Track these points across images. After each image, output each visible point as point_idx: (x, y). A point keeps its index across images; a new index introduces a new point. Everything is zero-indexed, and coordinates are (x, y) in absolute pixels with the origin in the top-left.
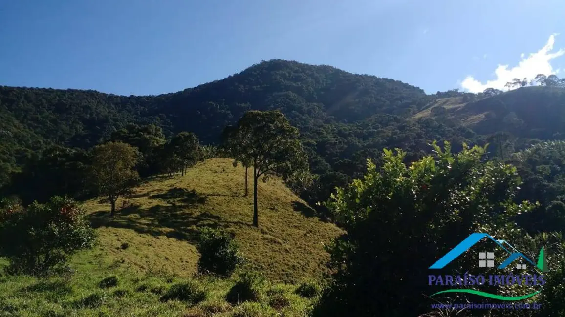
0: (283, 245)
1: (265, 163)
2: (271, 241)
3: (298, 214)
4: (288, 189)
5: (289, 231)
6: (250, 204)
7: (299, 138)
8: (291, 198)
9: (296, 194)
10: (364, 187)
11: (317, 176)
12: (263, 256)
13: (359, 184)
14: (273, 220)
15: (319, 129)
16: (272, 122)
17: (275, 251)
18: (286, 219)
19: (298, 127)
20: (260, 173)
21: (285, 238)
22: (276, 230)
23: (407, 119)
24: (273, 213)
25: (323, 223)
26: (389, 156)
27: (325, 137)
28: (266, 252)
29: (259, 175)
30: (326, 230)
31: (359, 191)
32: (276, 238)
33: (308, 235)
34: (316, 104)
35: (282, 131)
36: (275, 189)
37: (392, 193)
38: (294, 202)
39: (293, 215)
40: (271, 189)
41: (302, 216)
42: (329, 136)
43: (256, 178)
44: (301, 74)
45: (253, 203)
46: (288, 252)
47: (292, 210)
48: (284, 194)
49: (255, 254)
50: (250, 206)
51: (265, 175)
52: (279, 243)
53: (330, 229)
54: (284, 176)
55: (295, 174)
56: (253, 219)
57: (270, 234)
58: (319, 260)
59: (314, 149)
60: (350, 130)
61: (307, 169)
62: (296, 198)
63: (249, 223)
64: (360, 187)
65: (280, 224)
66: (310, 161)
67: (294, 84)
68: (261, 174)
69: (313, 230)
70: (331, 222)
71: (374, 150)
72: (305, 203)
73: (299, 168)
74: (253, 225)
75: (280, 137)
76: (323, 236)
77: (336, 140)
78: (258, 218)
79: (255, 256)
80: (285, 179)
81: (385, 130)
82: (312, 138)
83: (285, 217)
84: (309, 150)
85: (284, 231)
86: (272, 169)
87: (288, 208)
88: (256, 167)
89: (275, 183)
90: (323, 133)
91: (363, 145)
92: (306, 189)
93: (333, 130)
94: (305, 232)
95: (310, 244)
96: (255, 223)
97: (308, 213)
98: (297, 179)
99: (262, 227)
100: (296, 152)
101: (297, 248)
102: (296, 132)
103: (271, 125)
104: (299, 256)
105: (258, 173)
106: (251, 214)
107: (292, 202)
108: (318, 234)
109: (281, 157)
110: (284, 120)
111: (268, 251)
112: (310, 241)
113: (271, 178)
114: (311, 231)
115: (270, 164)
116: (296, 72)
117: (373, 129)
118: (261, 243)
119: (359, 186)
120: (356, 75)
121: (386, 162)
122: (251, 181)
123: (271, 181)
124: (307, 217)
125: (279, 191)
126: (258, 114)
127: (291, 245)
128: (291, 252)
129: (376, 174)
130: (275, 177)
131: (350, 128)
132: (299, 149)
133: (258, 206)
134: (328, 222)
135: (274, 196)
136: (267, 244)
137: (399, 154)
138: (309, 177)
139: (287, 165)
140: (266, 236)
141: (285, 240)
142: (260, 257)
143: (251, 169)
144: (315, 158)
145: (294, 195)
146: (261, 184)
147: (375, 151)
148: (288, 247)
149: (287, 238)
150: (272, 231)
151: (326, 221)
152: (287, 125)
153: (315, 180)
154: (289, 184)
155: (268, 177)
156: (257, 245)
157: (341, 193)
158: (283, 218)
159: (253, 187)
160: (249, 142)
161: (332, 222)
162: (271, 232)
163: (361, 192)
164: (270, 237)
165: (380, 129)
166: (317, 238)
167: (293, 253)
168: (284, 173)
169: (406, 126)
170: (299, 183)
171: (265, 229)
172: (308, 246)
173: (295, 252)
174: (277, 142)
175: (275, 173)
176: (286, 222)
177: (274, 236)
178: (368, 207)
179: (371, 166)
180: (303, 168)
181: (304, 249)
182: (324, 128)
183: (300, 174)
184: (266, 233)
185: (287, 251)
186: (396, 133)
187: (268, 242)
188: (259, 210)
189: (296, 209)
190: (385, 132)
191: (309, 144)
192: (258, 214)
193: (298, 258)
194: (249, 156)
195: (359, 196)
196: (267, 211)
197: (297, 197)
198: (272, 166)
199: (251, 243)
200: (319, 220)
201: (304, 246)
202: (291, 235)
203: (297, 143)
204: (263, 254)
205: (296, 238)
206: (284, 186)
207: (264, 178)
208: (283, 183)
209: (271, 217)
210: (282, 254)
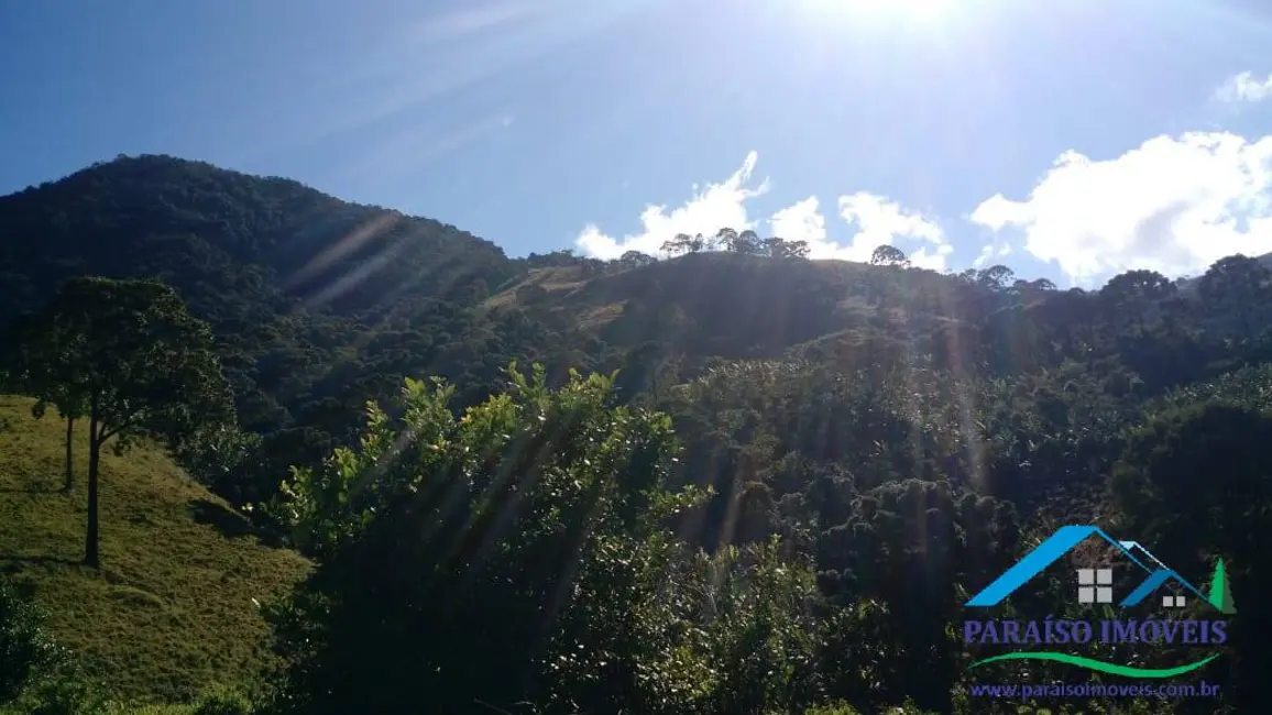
0: (166, 607)
1: (121, 407)
2: (134, 600)
3: (205, 532)
4: (180, 470)
5: (181, 573)
6: (79, 511)
7: (212, 348)
8: (189, 492)
9: (203, 482)
10: (357, 466)
11: (256, 438)
12: (110, 637)
13: (346, 459)
14: (139, 548)
15: (262, 326)
16: (143, 307)
17: (142, 625)
18: (173, 545)
19: (212, 321)
20: (106, 433)
21: (170, 591)
22: (148, 571)
23: (467, 310)
24: (138, 532)
25: (269, 549)
26: (418, 392)
27: (280, 347)
28: (120, 629)
29: (103, 438)
30: (275, 565)
31: (347, 475)
32: (145, 593)
33: (232, 580)
34: (255, 267)
35: (167, 328)
36: (147, 471)
37: (420, 477)
38: (195, 502)
39: (193, 534)
40: (136, 471)
41: (216, 534)
42: (288, 344)
43: (95, 443)
44: (219, 194)
45: (86, 506)
46: (178, 624)
47: (190, 521)
48: (170, 483)
49: (89, 636)
50: (78, 516)
51: (122, 436)
52: (154, 604)
53: (285, 563)
54: (171, 440)
55: (199, 434)
56: (84, 549)
57: (131, 584)
58: (257, 637)
59: (251, 375)
60: (339, 330)
61: (232, 423)
62: (201, 492)
63: (73, 559)
64: (350, 466)
65: (159, 558)
66: (238, 402)
67: (202, 218)
68: (109, 435)
69: (243, 569)
70: (288, 547)
71: (394, 376)
72: (225, 504)
73: (211, 419)
74: (84, 563)
75: (162, 344)
76: (267, 580)
77: (307, 353)
78: (99, 544)
79: (90, 641)
80: (173, 447)
81: (418, 333)
82: (246, 348)
83: (171, 539)
84: (238, 375)
85: (168, 573)
86: (139, 422)
87: (179, 517)
88: (95, 418)
89: (146, 457)
90: (273, 337)
91: (369, 366)
92: (227, 469)
93: (298, 330)
94: (221, 574)
95: (235, 601)
96: (92, 557)
97: (230, 527)
98: (205, 446)
99: (110, 567)
100: (205, 380)
101: (201, 613)
102: (206, 332)
103: (140, 314)
104: (205, 632)
105: (103, 430)
106: (82, 535)
107: (190, 502)
108: (254, 576)
109: (162, 391)
110: (172, 304)
111: (124, 626)
112: (234, 594)
113: (138, 445)
114: (237, 571)
115: (133, 410)
116: (210, 187)
117: (392, 329)
118: (105, 608)
119: (345, 461)
120: (355, 206)
121: (411, 408)
122: (82, 452)
123: (136, 451)
124: (228, 536)
125: (156, 477)
126: (103, 286)
127: (184, 608)
128: (185, 623)
129: (388, 434)
130: (149, 442)
131: (339, 325)
132: (212, 374)
133: (101, 513)
134: (280, 547)
135: (143, 489)
136: (122, 607)
137: (438, 390)
138: (236, 441)
139: (179, 411)
140: (118, 588)
141: (171, 596)
142: (102, 641)
143: (83, 424)
144: (252, 394)
145: (196, 484)
146: (109, 460)
147: (397, 379)
148: (176, 611)
149: (175, 591)
150: (135, 575)
151: (276, 545)
152: (181, 315)
153: (250, 448)
154: (183, 459)
155: (127, 442)
156: (97, 614)
157: (303, 479)
158: (166, 542)
159: (87, 468)
160: (78, 355)
161: (292, 547)
162: (133, 579)
163: (351, 479)
164: (130, 589)
165: (408, 331)
166: (252, 587)
167: (191, 625)
168: (172, 433)
169: (465, 325)
170: (210, 456)
171: (118, 571)
172: (230, 607)
173: (194, 623)
174: (153, 357)
175: (148, 431)
176: (174, 551)
177: (140, 586)
178: (366, 512)
179: (377, 416)
180: (221, 419)
181: (220, 616)
182: (278, 325)
183: (213, 433)
184: (121, 582)
185: (173, 621)
186: (443, 341)
187: (126, 603)
188: (101, 524)
189: (199, 519)
190: (418, 338)
191: (237, 362)
192: (99, 535)
193: (202, 637)
194: (78, 390)
195: (345, 487)
196: (125, 526)
197: (203, 488)
198: (140, 415)
199: (78, 609)
200: (259, 543)
201: (220, 607)
202: (186, 583)
203: (207, 359)
204: (112, 634)
205: (199, 589)
206: (170, 464)
207: (118, 443)
208: (169, 456)
209: (134, 540)
210: (161, 630)
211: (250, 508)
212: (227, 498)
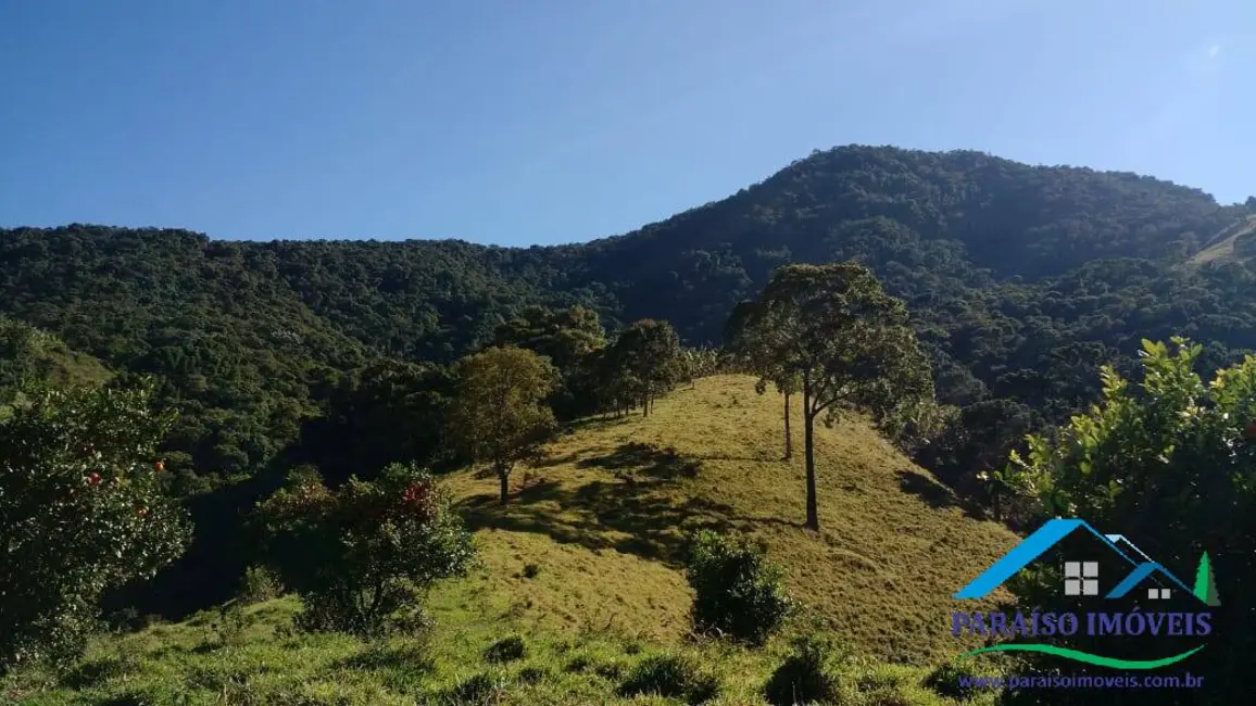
0: (880, 572)
1: (828, 382)
2: (851, 563)
3: (911, 500)
4: (884, 441)
5: (891, 540)
6: (798, 478)
7: (906, 324)
8: (894, 462)
9: (906, 453)
10: (1099, 435)
11: (952, 411)
12: (833, 597)
13: (1086, 428)
14: (852, 515)
15: (954, 300)
16: (842, 290)
17: (861, 587)
18: (883, 513)
19: (905, 298)
20: (817, 407)
21: (883, 556)
22: (861, 536)
23: (1174, 268)
24: (852, 499)
25: (974, 521)
26: (1158, 355)
27: (970, 319)
28: (841, 589)
29: (816, 412)
30: (981, 537)
31: (1089, 445)
32: (862, 557)
33: (939, 549)
34: (944, 242)
35: (867, 307)
36: (855, 442)
37: (1172, 448)
38: (900, 473)
39: (900, 502)
40: (845, 442)
41: (922, 504)
42: (979, 316)
43: (809, 418)
44: (905, 175)
45: (804, 474)
46: (892, 589)
47: (898, 491)
48: (877, 454)
49: (814, 593)
50: (799, 482)
51: (831, 410)
52: (870, 568)
53: (992, 536)
54: (875, 413)
55: (900, 407)
56: (805, 513)
57: (848, 548)
58: (968, 608)
59: (944, 348)
60: (1031, 299)
61: (930, 395)
62: (904, 463)
63: (796, 522)
64: (1091, 435)
65: (871, 525)
66: (934, 377)
67: (890, 200)
68: (820, 409)
69: (950, 539)
70: (994, 520)
71: (1094, 344)
72: (928, 475)
73: (910, 392)
74: (806, 526)
75: (861, 323)
77: (999, 324)
78: (818, 509)
79: (815, 597)
80: (877, 420)
81: (1119, 296)
82: (938, 322)
83: (881, 507)
84: (932, 350)
85: (880, 539)
86: (845, 396)
87: (886, 486)
88: (808, 392)
89: (853, 429)
90: (964, 310)
91: (1066, 335)
92: (928, 442)
93: (989, 301)
94: (930, 543)
95: (944, 571)
96: (812, 522)
97: (934, 498)
98: (905, 418)
99: (828, 531)
100: (902, 355)
101: (913, 580)
102: (901, 308)
103: (840, 296)
104: (918, 598)
105: (814, 405)
106: (802, 500)
107: (895, 472)
108: (961, 546)
109: (866, 367)
110: (869, 284)
111: (844, 587)
112: (943, 564)
113: (845, 417)
114: (945, 540)
115: (840, 383)
116: (896, 169)
117: (1089, 294)
118: (827, 568)
119: (1085, 431)
120: (1042, 168)
121: (1151, 372)
122: (798, 424)
123: (843, 424)
124: (934, 507)
125: (864, 449)
126: (809, 273)
127: (898, 574)
128: (899, 589)
129: (1128, 401)
130: (855, 415)
131: (1031, 295)
132: (909, 348)
133: (818, 482)
134: (986, 520)
135: (852, 459)
136: (841, 569)
137: (1182, 351)
138: (934, 414)
139: (881, 386)
140: (837, 551)
141: (884, 561)
142: (826, 600)
143: (798, 398)
144: (946, 368)
145: (899, 455)
146: (820, 431)
147: (1097, 347)
148: (890, 577)
149: (888, 557)
150: (851, 540)
151: (981, 517)
152: (877, 293)
153: (948, 421)
154: (888, 431)
155: (836, 415)
156: (819, 573)
157: (1040, 448)
158: (875, 509)
159: (804, 439)
160: (790, 337)
161: (997, 520)
162: (848, 543)
163: (1092, 447)
164: (847, 552)
165: (1106, 294)
166: (960, 558)
167: (905, 591)
168: (875, 404)
169: (1171, 284)
170: (911, 429)
171: (836, 535)
172: (940, 575)
173: (907, 589)
174: (854, 335)
175: (854, 405)
176: (884, 518)
177: (857, 551)
178: (1112, 483)
179: (1113, 382)
180: (920, 391)
181: (931, 584)
182: (967, 297)
183: (914, 405)
184: (839, 545)
185: (888, 586)
186: (1148, 302)
187: (845, 565)
188: (818, 490)
189: (906, 489)
190: (1119, 301)
191: (929, 336)
192: (817, 500)
193: (916, 603)
194: (791, 368)
195: (1087, 456)
196: (839, 494)
197: (907, 460)
198: (845, 390)
199: (804, 568)
200: (964, 515)
201: (930, 575)
202: (897, 550)
203: (903, 335)
204: (834, 593)
205: (910, 557)
206: (874, 436)
207: (828, 416)
208: (873, 428)
209: (847, 506)
210: (877, 593)
211: (985, 477)
212: (929, 470)
